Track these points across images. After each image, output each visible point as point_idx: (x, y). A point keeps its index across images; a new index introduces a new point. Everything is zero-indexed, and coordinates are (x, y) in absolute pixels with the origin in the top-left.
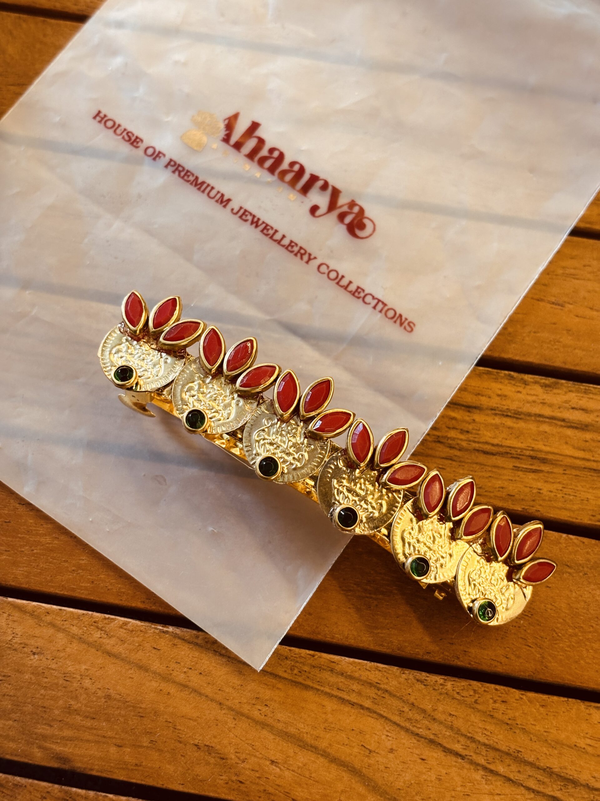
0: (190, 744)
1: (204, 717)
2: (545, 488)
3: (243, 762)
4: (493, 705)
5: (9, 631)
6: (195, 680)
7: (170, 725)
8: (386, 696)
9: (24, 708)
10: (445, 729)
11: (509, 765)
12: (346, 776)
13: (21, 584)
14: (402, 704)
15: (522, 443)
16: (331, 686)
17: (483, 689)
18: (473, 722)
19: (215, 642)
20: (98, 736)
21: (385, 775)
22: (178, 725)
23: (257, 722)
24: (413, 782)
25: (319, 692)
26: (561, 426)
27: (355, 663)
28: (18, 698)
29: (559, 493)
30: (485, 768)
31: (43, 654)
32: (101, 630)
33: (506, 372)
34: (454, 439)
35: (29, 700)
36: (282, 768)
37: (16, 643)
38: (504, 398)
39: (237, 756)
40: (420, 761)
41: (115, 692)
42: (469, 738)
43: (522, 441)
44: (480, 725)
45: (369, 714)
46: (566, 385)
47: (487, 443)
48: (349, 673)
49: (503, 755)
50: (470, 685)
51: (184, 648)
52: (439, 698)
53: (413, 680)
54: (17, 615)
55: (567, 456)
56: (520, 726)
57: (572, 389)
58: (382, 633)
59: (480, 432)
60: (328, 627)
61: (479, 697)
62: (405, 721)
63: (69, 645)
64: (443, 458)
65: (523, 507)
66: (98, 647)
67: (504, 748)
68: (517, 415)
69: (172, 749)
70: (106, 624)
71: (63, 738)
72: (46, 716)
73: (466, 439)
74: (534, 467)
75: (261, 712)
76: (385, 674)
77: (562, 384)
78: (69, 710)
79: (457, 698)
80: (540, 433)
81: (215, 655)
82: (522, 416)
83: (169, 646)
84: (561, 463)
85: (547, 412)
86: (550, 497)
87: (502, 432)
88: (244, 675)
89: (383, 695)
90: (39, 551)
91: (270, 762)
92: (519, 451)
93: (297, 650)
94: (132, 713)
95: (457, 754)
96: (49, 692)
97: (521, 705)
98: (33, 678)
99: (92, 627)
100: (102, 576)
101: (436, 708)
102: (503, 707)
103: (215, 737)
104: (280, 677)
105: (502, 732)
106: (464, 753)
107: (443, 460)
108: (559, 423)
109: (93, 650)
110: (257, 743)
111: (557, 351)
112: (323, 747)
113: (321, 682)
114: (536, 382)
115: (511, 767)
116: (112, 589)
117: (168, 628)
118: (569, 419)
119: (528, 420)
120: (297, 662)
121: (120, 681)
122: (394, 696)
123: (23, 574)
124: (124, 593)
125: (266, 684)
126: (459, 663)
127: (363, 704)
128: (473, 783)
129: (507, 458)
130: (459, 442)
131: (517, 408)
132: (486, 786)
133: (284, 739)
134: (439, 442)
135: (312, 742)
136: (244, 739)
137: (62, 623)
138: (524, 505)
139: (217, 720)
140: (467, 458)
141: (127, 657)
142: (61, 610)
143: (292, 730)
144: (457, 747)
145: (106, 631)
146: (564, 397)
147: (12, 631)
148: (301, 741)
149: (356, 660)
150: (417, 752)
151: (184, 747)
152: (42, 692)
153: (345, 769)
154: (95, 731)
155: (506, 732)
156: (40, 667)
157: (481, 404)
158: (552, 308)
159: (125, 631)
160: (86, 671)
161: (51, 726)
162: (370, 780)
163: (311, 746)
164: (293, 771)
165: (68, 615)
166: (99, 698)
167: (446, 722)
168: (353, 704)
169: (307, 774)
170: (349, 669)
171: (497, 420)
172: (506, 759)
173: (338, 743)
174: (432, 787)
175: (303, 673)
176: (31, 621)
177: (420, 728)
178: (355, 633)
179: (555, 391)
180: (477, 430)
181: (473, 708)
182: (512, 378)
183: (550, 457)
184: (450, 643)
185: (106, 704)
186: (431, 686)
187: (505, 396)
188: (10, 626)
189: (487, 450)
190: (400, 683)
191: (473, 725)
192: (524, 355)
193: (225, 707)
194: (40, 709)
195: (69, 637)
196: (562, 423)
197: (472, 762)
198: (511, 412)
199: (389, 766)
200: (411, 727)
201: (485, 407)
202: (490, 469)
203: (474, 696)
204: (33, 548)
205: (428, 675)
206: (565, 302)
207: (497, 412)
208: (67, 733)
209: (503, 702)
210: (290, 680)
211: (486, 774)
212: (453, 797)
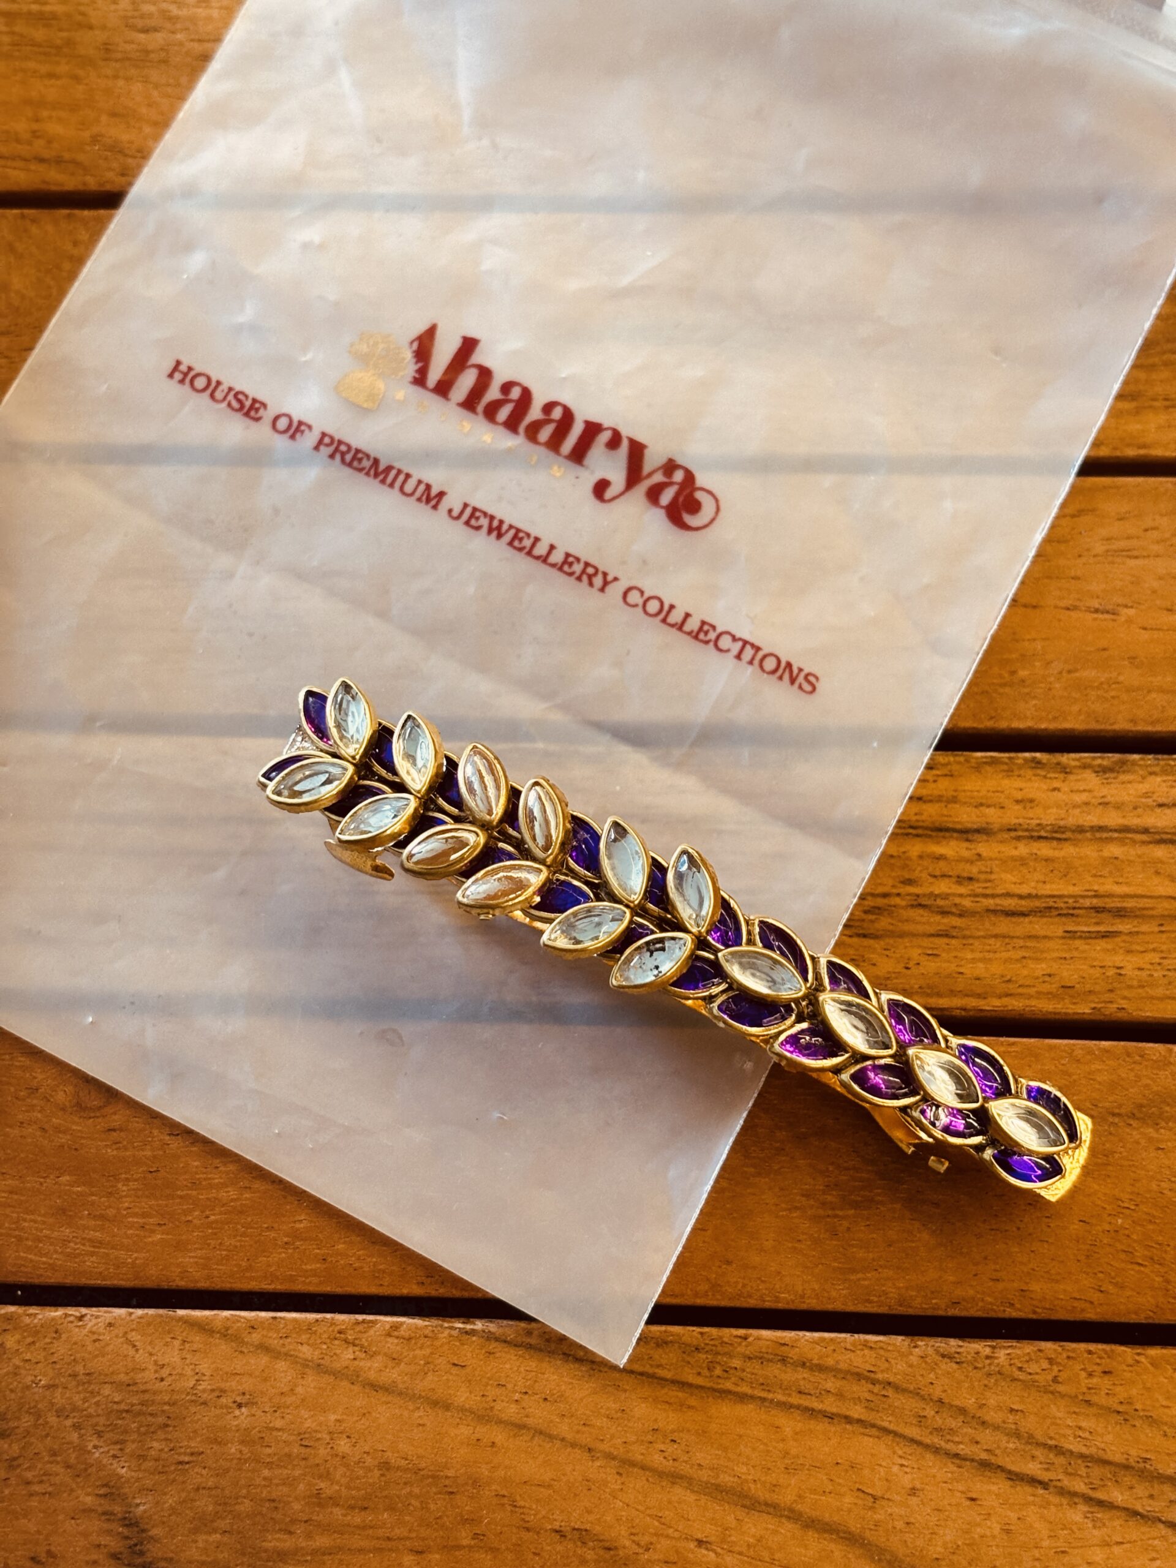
0: (546, 1531)
1: (564, 1479)
2: (1130, 964)
3: (647, 1550)
4: (1086, 1381)
5: (188, 1371)
6: (539, 1414)
7: (505, 1500)
8: (890, 1392)
9: (237, 1507)
10: (1005, 1438)
11: (1131, 1488)
12: (838, 1550)
13: (197, 1282)
14: (922, 1404)
15: (1074, 885)
16: (786, 1389)
17: (1065, 1355)
18: (1055, 1418)
19: (563, 1339)
20: (378, 1538)
21: (908, 1537)
22: (518, 1498)
23: (661, 1474)
24: (960, 1543)
25: (766, 1404)
26: (1143, 842)
27: (823, 1339)
28: (223, 1490)
29: (1156, 970)
30: (1088, 1500)
31: (256, 1403)
32: (354, 1345)
33: (1027, 755)
34: (946, 896)
35: (244, 1491)
36: (719, 1550)
37: (204, 1391)
38: (1028, 805)
39: (634, 1541)
40: (968, 1503)
41: (396, 1455)
42: (1051, 1448)
43: (1074, 882)
44: (1069, 1422)
45: (862, 1430)
46: (1142, 763)
47: (1008, 895)
48: (815, 1361)
49: (1117, 1470)
50: (1040, 1351)
51: (508, 1356)
52: (986, 1382)
53: (934, 1356)
54: (198, 1339)
55: (1160, 897)
56: (1142, 1414)
57: (1157, 769)
58: (864, 1279)
59: (993, 877)
60: (763, 1281)
61: (1060, 1371)
62: (931, 1433)
63: (300, 1381)
64: (932, 935)
65: (1093, 1005)
66: (353, 1377)
67: (1118, 1458)
68: (1057, 834)
69: (514, 1545)
70: (360, 1332)
71: (314, 1552)
72: (278, 1516)
73: (969, 892)
74: (1102, 928)
75: (666, 1454)
76: (882, 1352)
77: (1134, 763)
78: (318, 1500)
79: (1021, 1377)
80: (1106, 861)
81: (567, 1361)
82: (1068, 835)
83: (482, 1357)
84: (1151, 912)
85: (1113, 819)
86: (1140, 981)
87: (1035, 870)
88: (625, 1391)
89: (883, 1393)
90: (217, 1217)
91: (696, 1543)
92: (1071, 901)
93: (713, 1331)
94: (434, 1490)
95: (1034, 1481)
96: (277, 1472)
97: (1138, 1374)
98: (245, 1450)
99: (336, 1342)
100: (341, 1246)
101: (984, 1402)
102: (1106, 1383)
103: (589, 1512)
104: (690, 1385)
105: (1110, 1429)
106: (1045, 1476)
107: (932, 939)
108: (1139, 837)
109: (345, 1383)
110: (667, 1513)
111: (1116, 702)
112: (788, 1503)
113: (768, 1385)
114: (1085, 767)
115: (1135, 1490)
116: (362, 1268)
117: (475, 1324)
118: (1156, 827)
119: (1080, 840)
120: (718, 1353)
121: (402, 1435)
122: (905, 1391)
123: (196, 1263)
124: (384, 1272)
125: (667, 1402)
126: (1015, 1314)
127: (848, 1413)
128: (1071, 1529)
129: (1051, 917)
130: (957, 900)
131: (1056, 819)
132: (1096, 1532)
133: (716, 1498)
134: (920, 905)
135: (767, 1496)
136: (640, 1507)
137: (281, 1342)
138: (1093, 1001)
139: (588, 1481)
140: (978, 929)
141: (407, 1388)
142: (275, 1318)
143: (726, 1479)
144: (1033, 1468)
145: (362, 1346)
146: (1141, 786)
147: (192, 1370)
148: (746, 1496)
149: (826, 1335)
150: (961, 1488)
151: (536, 1537)
152: (266, 1473)
153: (834, 1537)
154: (370, 1532)
155: (1118, 1426)
156: (254, 1428)
157: (987, 823)
158: (1095, 619)
159: (396, 1341)
160: (338, 1424)
161: (290, 1533)
162: (882, 1551)
163: (766, 1504)
164: (740, 1553)
165: (290, 1327)
166: (370, 1470)
167: (1006, 1426)
168: (830, 1417)
169: (766, 1555)
170: (814, 1354)
171: (1023, 849)
172: (1125, 1476)
173: (814, 1491)
174: (997, 1546)
175: (732, 1371)
176: (224, 1348)
177: (961, 1443)
178: (816, 1287)
179: (1123, 777)
180: (987, 872)
181: (1052, 1393)
182: (1038, 763)
183: (1130, 904)
184: (993, 1280)
185: (383, 1479)
186: (968, 1363)
187: (1031, 801)
188: (188, 1361)
189: (1012, 908)
190: (911, 1366)
191: (1057, 1425)
192: (1055, 718)
193: (598, 1455)
194: (267, 1505)
195: (299, 1367)
196: (1144, 837)
197: (1062, 1492)
198: (1047, 831)
199: (912, 1520)
200: (943, 1444)
201: (996, 827)
202: (1021, 943)
203: (1051, 1369)
204: (208, 1213)
205: (960, 1343)
206: (1118, 605)
207: (1020, 833)
208: (322, 1541)
209: (1105, 1372)
210: (709, 1388)
211: (1091, 1510)
212: (1038, 1559)
